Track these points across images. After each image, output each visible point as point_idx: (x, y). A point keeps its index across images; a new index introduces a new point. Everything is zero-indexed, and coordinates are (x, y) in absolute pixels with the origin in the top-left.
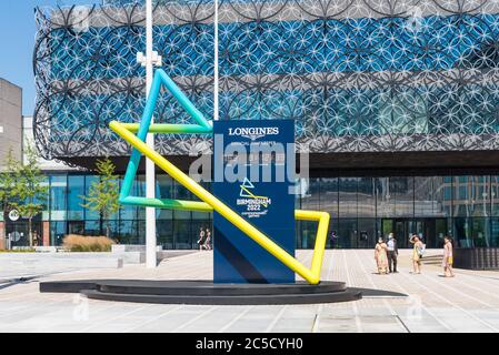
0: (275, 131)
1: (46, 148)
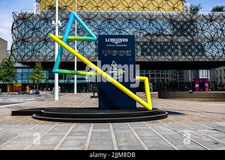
0: (127, 40)
1: (15, 59)
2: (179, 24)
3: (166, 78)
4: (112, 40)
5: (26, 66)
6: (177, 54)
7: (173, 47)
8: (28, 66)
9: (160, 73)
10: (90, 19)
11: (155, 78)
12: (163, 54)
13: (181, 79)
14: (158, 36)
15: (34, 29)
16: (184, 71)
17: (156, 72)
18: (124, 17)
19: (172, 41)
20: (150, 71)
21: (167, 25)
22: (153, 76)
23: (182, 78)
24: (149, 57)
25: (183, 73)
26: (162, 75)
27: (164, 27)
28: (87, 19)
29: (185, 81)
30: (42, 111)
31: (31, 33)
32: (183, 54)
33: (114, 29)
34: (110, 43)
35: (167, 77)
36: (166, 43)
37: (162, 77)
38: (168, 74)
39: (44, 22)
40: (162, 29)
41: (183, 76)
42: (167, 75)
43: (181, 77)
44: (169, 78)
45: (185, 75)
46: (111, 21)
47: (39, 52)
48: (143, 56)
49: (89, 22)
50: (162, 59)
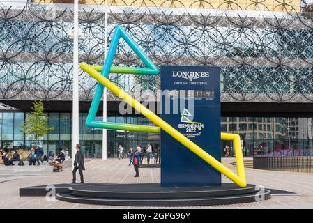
0: (206, 74)
2: (292, 35)
3: (266, 132)
4: (184, 74)
5: (9, 108)
6: (287, 89)
7: (280, 77)
8: (13, 109)
9: (257, 123)
10: (131, 23)
11: (248, 132)
12: (264, 88)
13: (293, 134)
14: (255, 56)
15: (25, 39)
16: (300, 120)
17: (250, 120)
18: (193, 20)
19: (279, 67)
20: (238, 118)
21: (272, 35)
22: (243, 127)
23: (295, 132)
24: (237, 95)
25: (297, 123)
26: (260, 126)
27: (266, 41)
28: (125, 23)
29: (300, 137)
30: (71, 188)
31: (19, 46)
32: (299, 90)
33: (174, 42)
34: (180, 79)
35: (269, 129)
36: (268, 70)
37: (260, 129)
38: (271, 124)
39: (44, 26)
40: (262, 45)
41: (297, 128)
42: (269, 126)
43: (295, 130)
44: (272, 132)
45: (300, 126)
46: (169, 26)
47: (35, 83)
48: (228, 92)
49: (129, 28)
50: (262, 98)
